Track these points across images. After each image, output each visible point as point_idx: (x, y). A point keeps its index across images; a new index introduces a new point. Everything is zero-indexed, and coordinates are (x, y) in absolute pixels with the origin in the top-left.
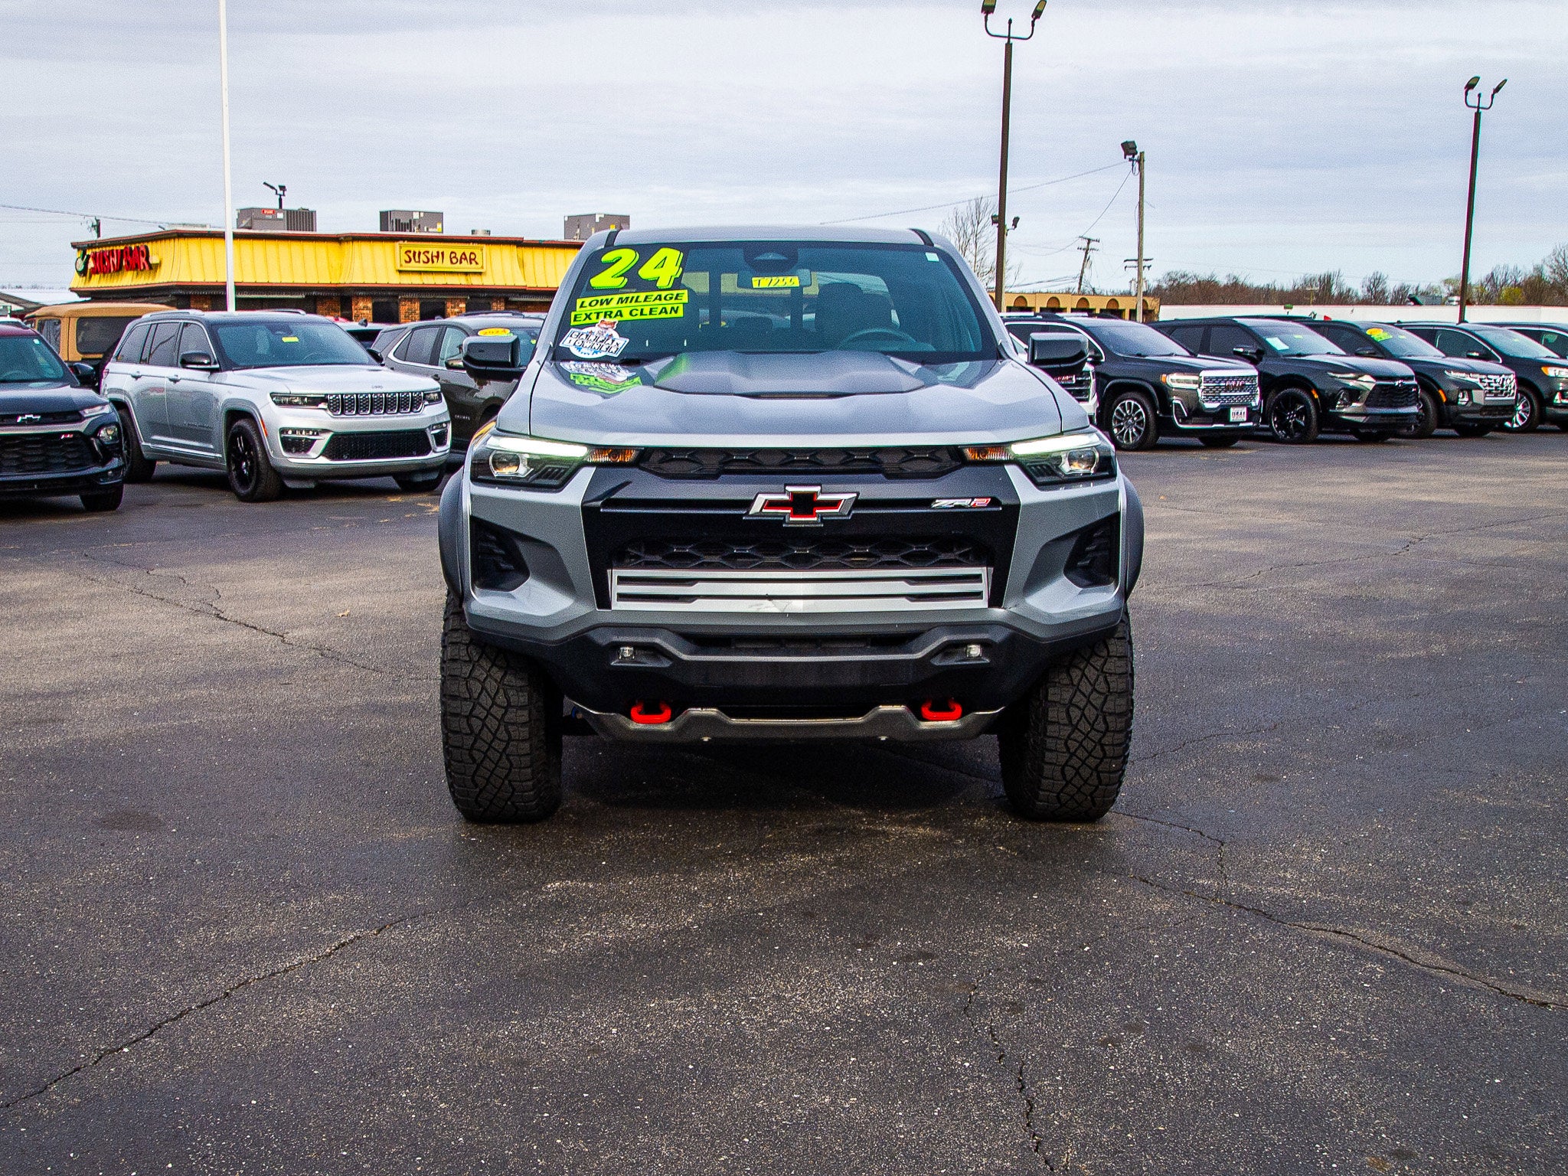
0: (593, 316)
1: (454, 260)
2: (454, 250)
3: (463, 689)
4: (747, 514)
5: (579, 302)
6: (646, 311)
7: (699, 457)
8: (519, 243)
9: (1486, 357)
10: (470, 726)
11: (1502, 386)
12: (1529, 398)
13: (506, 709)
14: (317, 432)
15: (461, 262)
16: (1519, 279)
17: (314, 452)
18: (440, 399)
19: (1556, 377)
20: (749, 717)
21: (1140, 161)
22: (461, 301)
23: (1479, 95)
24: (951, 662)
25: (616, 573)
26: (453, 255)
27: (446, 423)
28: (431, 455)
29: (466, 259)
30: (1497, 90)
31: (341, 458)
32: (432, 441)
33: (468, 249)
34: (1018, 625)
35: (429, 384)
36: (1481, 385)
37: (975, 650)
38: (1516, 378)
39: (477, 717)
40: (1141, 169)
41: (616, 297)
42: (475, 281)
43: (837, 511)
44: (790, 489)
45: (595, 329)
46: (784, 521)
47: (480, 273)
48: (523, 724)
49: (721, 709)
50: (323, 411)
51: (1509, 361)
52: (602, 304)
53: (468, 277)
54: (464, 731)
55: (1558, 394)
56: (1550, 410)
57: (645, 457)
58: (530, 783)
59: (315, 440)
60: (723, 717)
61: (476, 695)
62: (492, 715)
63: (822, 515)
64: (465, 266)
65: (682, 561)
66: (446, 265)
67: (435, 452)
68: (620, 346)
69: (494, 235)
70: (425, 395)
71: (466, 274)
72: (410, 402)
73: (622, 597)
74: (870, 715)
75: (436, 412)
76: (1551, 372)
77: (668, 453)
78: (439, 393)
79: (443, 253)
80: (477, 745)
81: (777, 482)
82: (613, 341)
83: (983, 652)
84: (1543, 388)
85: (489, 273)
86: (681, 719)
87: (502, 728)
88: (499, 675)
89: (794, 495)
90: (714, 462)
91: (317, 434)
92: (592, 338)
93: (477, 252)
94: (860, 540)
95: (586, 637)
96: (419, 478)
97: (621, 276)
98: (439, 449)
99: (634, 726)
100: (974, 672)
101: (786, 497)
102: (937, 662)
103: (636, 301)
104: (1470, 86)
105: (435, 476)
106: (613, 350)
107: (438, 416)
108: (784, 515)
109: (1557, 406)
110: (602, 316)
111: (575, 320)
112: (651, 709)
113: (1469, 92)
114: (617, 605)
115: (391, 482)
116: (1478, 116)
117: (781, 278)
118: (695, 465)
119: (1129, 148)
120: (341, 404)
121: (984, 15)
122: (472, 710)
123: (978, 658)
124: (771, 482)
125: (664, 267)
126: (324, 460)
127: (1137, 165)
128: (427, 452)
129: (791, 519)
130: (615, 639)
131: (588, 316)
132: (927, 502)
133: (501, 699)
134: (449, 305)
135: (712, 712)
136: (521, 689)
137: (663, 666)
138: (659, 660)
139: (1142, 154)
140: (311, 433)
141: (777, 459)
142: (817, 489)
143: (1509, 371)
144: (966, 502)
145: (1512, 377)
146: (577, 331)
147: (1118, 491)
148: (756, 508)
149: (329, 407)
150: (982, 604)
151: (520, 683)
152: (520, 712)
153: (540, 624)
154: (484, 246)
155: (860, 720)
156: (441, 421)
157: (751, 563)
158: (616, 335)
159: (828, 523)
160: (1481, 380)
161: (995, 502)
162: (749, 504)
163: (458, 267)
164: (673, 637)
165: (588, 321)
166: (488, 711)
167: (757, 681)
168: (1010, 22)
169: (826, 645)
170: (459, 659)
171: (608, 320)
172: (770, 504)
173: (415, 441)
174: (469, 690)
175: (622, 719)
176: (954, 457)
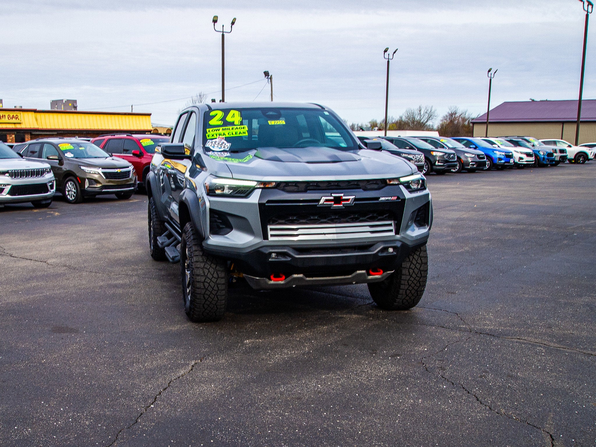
0: (215, 135)
1: (10, 118)
2: (9, 114)
3: (201, 272)
4: (318, 204)
5: (208, 130)
6: (234, 133)
7: (298, 185)
8: (35, 111)
9: (411, 148)
10: (204, 286)
11: (420, 159)
12: (427, 163)
13: (217, 279)
14: (5, 185)
15: (12, 119)
16: (393, 121)
17: (4, 193)
18: (50, 171)
19: (436, 156)
20: (312, 277)
21: (271, 78)
22: (13, 134)
23: (389, 54)
24: (384, 254)
25: (269, 227)
26: (9, 116)
27: (53, 180)
28: (49, 193)
29: (14, 117)
30: (395, 52)
31: (15, 195)
32: (49, 188)
33: (15, 114)
34: (404, 240)
35: (47, 166)
36: (413, 159)
37: (391, 250)
38: (424, 156)
39: (207, 282)
40: (271, 81)
41: (221, 128)
42: (18, 126)
43: (349, 202)
44: (333, 195)
45: (217, 140)
46: (331, 206)
47: (20, 123)
48: (223, 284)
49: (304, 275)
50: (7, 177)
51: (419, 150)
52: (216, 131)
53: (15, 125)
54: (202, 288)
55: (437, 161)
56: (434, 167)
57: (279, 185)
58: (223, 306)
59: (4, 189)
60: (305, 278)
61: (206, 274)
62: (212, 281)
63: (344, 204)
64: (14, 120)
65: (292, 222)
66: (6, 120)
67: (50, 192)
68: (228, 146)
69: (23, 108)
70: (46, 170)
71: (15, 123)
72: (40, 173)
73: (272, 236)
74: (354, 274)
75: (49, 176)
76: (434, 154)
77: (287, 183)
78: (50, 169)
79: (5, 116)
80: (206, 293)
81: (328, 193)
82: (225, 144)
83: (393, 250)
84: (432, 160)
85: (24, 123)
86: (289, 279)
87: (216, 286)
88: (214, 266)
89: (335, 197)
90: (303, 186)
91: (5, 186)
92: (217, 143)
93: (19, 115)
94: (354, 213)
95: (259, 251)
96: (44, 202)
97: (220, 120)
98: (52, 191)
99: (272, 282)
100: (391, 258)
101: (332, 198)
102: (380, 254)
103: (229, 129)
104: (385, 51)
105: (50, 201)
106: (226, 147)
107: (51, 178)
108: (331, 204)
109: (437, 166)
110: (218, 135)
111: (208, 137)
112: (277, 276)
113: (385, 53)
114: (271, 239)
115: (30, 204)
116: (388, 62)
117: (278, 121)
118: (295, 188)
119: (266, 74)
120: (15, 174)
121: (213, 24)
122: (205, 280)
123: (392, 253)
124: (326, 193)
125: (235, 117)
126: (8, 196)
127: (269, 80)
128: (47, 192)
129: (334, 206)
130: (271, 251)
131: (213, 135)
132: (378, 199)
133: (215, 275)
134: (8, 136)
135: (301, 276)
136: (222, 271)
137: (287, 260)
138: (286, 258)
139: (271, 76)
140: (3, 185)
141: (325, 185)
142: (342, 195)
143: (421, 153)
144: (390, 198)
145: (423, 155)
146: (211, 141)
147: (429, 194)
148: (321, 202)
149: (9, 175)
150: (393, 234)
151: (221, 269)
152: (222, 280)
153: (240, 247)
154: (22, 113)
155: (350, 276)
156: (51, 180)
157: (317, 222)
158: (225, 142)
159: (346, 206)
160: (413, 157)
161: (398, 198)
162: (318, 201)
163: (11, 121)
164: (291, 249)
165: (213, 137)
166: (211, 280)
167: (321, 264)
168: (223, 26)
169: (342, 250)
170: (199, 261)
171: (220, 136)
172: (327, 201)
173: (43, 188)
174: (204, 272)
175: (267, 280)
176: (383, 183)
